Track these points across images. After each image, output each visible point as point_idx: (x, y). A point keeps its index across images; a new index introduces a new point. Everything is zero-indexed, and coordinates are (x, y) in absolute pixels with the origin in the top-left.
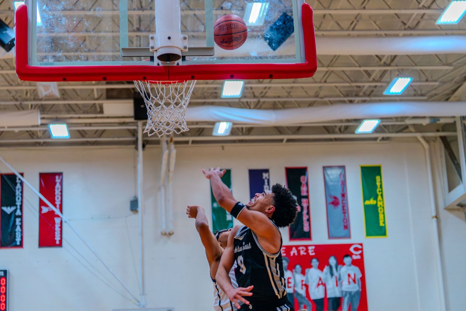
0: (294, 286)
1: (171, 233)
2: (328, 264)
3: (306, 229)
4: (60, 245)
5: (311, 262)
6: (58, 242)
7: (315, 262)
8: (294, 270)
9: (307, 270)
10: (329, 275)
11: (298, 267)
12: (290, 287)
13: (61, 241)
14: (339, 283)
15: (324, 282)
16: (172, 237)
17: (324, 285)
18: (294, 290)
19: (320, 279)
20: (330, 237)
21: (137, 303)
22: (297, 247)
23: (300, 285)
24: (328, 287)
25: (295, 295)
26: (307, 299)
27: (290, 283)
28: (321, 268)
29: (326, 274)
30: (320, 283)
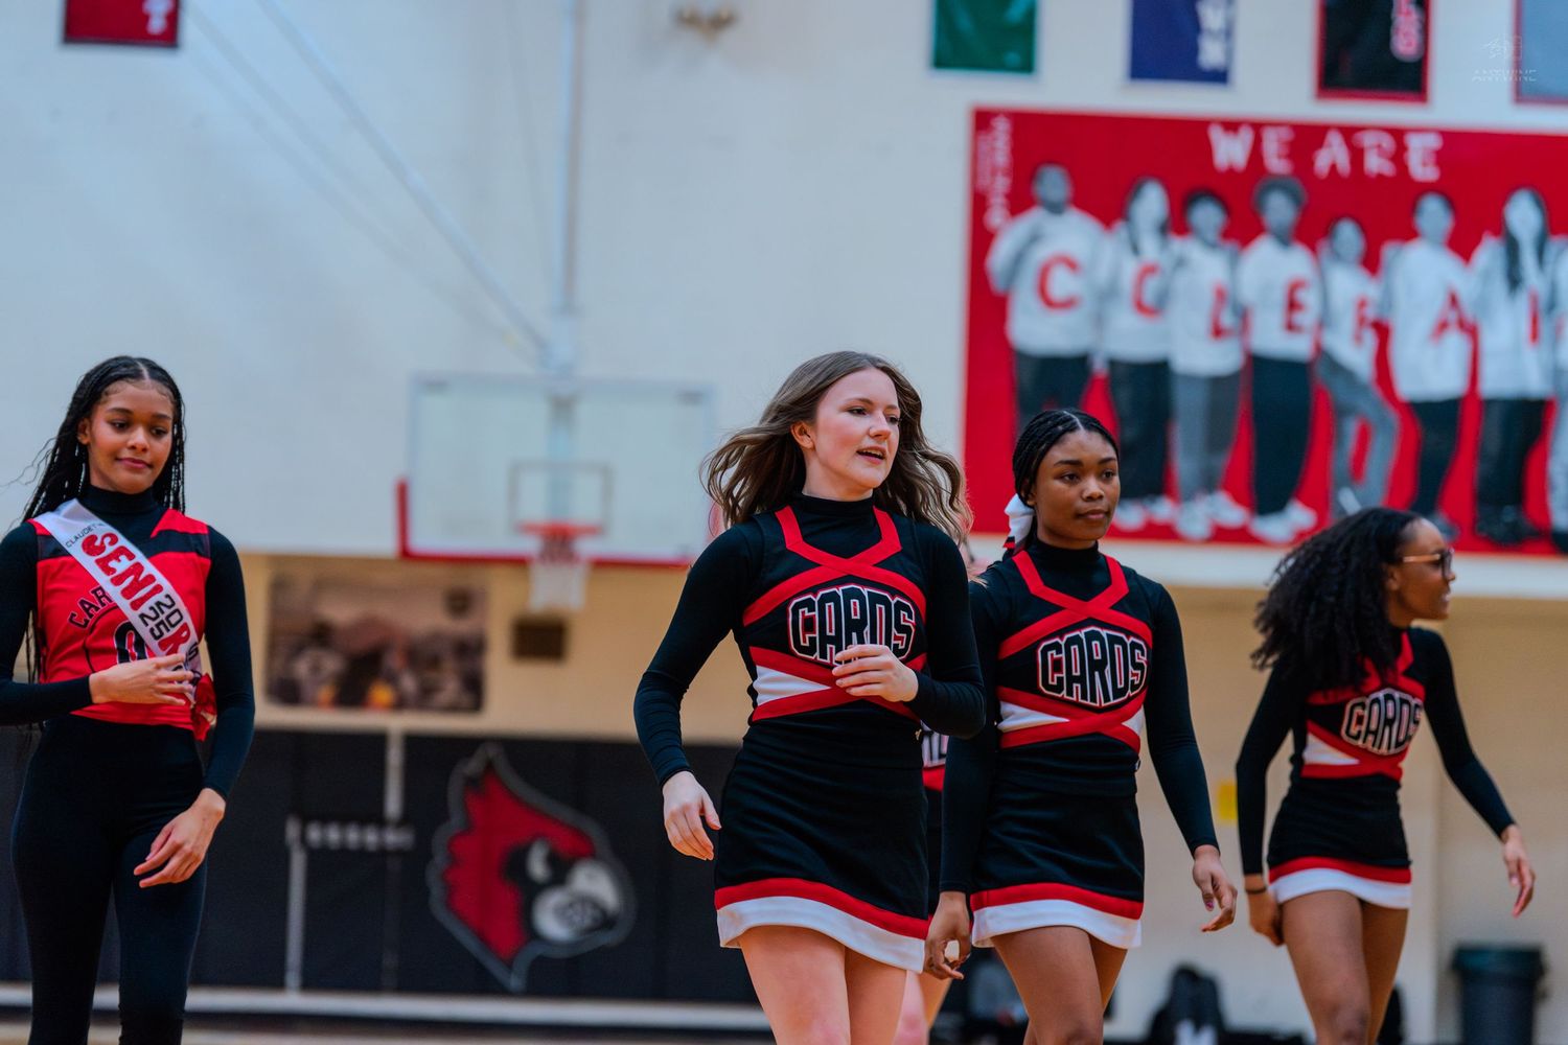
1: (724, 14)
2: (1499, 227)
3: (1404, 44)
4: (169, 38)
5: (1412, 208)
6: (157, 24)
7: (1434, 215)
8: (1324, 247)
9: (1389, 251)
10: (1499, 285)
11: (1348, 235)
12: (1303, 329)
13: (173, 18)
14: (1545, 328)
15: (1469, 312)
16: (729, 37)
17: (1471, 331)
18: (1317, 344)
19: (1454, 301)
20: (1523, 94)
21: (534, 351)
22: (1349, 132)
23: (1346, 322)
24: (1490, 341)
25: (1321, 372)
26: (1376, 393)
28: (1462, 245)
29: (1486, 276)
30: (1452, 317)
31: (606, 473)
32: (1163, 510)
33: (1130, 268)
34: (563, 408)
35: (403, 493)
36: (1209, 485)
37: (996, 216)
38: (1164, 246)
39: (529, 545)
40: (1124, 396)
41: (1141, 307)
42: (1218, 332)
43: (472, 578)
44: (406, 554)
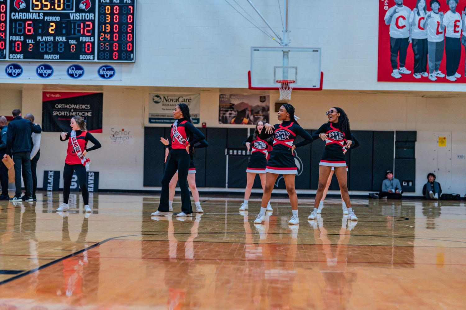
0: (462, 31)
12: (458, 32)
18: (461, 34)
21: (279, 41)
25: (463, 42)
27: (458, 27)
31: (296, 68)
32: (426, 75)
33: (418, 18)
34: (286, 54)
35: (249, 73)
36: (436, 69)
37: (386, 8)
38: (426, 13)
39: (279, 85)
40: (416, 48)
41: (419, 27)
42: (438, 33)
43: (266, 93)
44: (250, 87)
